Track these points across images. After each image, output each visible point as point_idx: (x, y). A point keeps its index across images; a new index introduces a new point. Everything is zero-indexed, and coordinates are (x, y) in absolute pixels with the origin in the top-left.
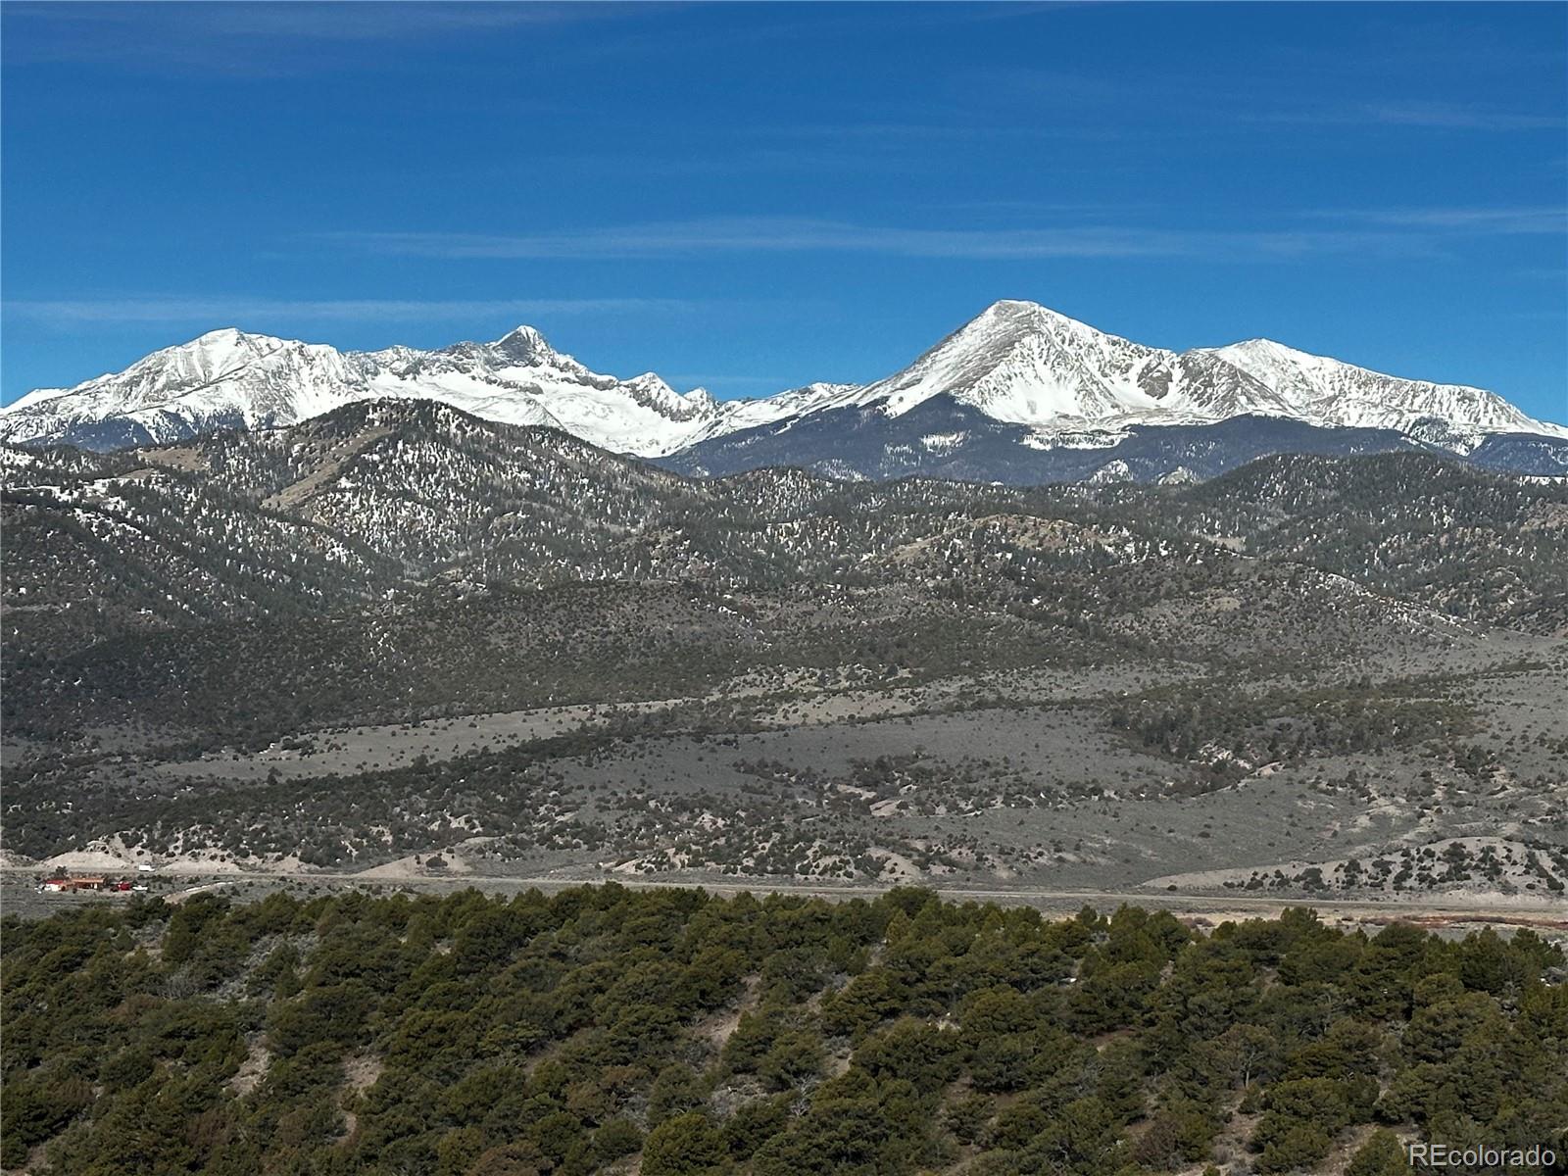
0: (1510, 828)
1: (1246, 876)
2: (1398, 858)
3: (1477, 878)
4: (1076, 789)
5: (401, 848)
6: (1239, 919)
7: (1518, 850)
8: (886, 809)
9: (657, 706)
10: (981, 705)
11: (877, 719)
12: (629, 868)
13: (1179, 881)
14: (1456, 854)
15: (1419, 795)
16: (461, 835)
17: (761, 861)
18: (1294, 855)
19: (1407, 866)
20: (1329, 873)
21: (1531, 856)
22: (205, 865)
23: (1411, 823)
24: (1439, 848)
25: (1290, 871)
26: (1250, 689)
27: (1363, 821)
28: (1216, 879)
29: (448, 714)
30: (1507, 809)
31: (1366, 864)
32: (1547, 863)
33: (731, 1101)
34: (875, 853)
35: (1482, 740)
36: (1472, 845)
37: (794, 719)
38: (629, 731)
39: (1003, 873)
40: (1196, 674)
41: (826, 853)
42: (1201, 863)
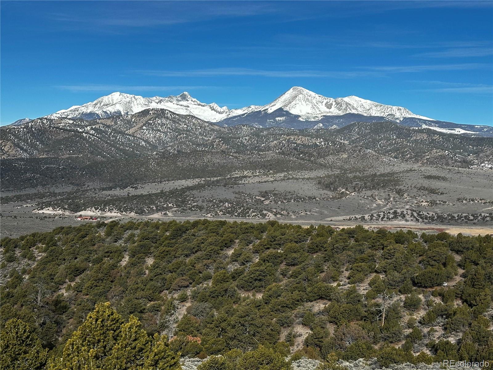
0: (408, 207)
1: (348, 218)
2: (382, 214)
3: (400, 218)
4: (310, 198)
5: (158, 211)
7: (409, 212)
8: (267, 202)
9: (215, 179)
10: (289, 179)
11: (265, 182)
12: (209, 215)
13: (333, 218)
14: (395, 213)
15: (387, 199)
16: (171, 208)
17: (239, 214)
18: (359, 213)
19: (384, 215)
20: (367, 217)
21: (412, 213)
23: (385, 206)
24: (391, 211)
25: (358, 216)
26: (349, 175)
27: (374, 205)
28: (341, 218)
29: (168, 180)
30: (407, 203)
31: (375, 215)
32: (415, 215)
34: (265, 212)
35: (402, 187)
36: (399, 211)
37: (247, 182)
38: (209, 184)
39: (293, 217)
40: (337, 172)
41: (253, 212)
42: (338, 215)
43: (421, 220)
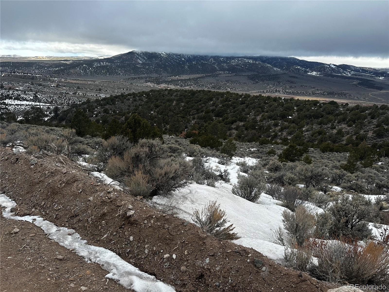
0: (281, 88)
1: (258, 91)
2: (271, 90)
3: (278, 92)
4: (244, 83)
5: (188, 86)
6: (255, 95)
7: (282, 90)
8: (228, 84)
9: (209, 74)
10: (237, 75)
11: (228, 76)
12: (206, 88)
13: (252, 91)
14: (276, 90)
15: (274, 85)
16: (192, 85)
17: (217, 88)
18: (262, 90)
19: (272, 91)
20: (265, 91)
21: (283, 91)
22: (172, 86)
23: (273, 87)
24: (275, 89)
25: (262, 91)
26: (260, 75)
27: (269, 87)
28: (255, 91)
29: (192, 74)
30: (281, 86)
31: (268, 91)
32: (284, 91)
33: (211, 108)
34: (227, 88)
35: (280, 80)
36: (278, 89)
37: (221, 76)
38: (207, 76)
39: (237, 90)
40: (256, 73)
41: (222, 88)
42: (254, 90)
43: (285, 93)
